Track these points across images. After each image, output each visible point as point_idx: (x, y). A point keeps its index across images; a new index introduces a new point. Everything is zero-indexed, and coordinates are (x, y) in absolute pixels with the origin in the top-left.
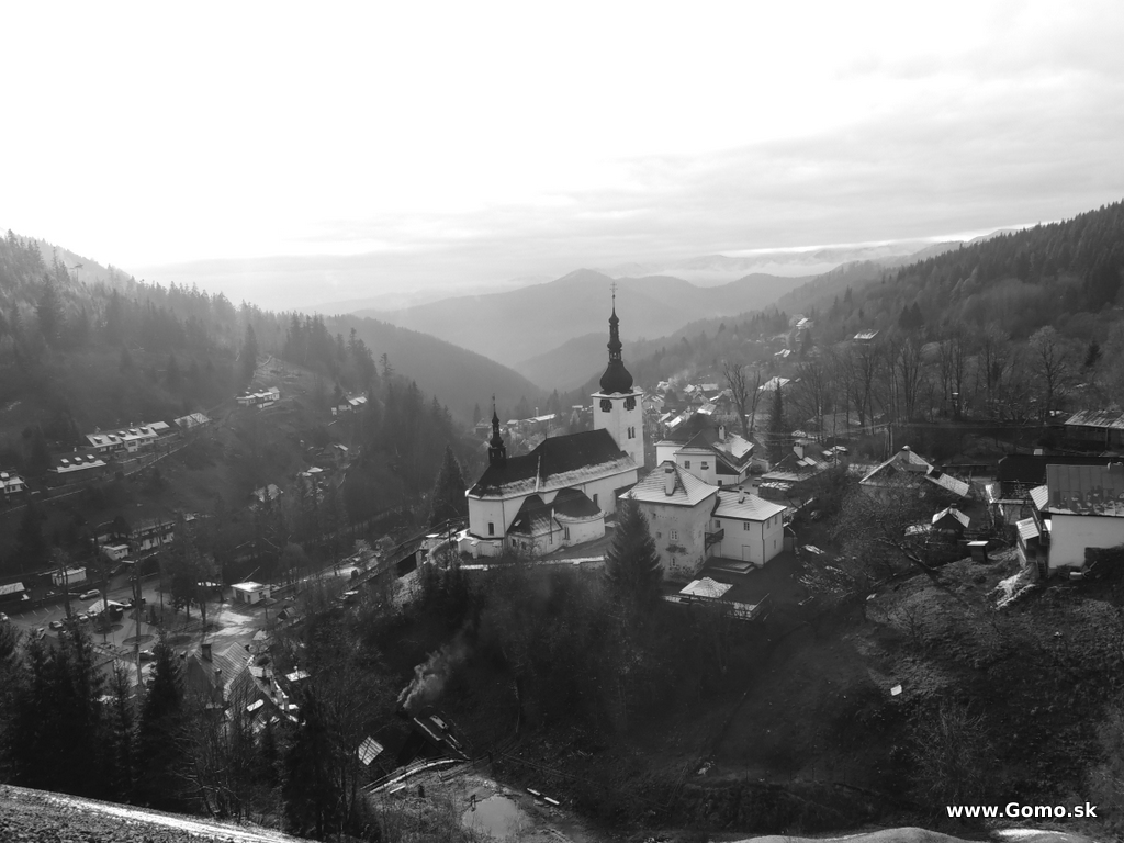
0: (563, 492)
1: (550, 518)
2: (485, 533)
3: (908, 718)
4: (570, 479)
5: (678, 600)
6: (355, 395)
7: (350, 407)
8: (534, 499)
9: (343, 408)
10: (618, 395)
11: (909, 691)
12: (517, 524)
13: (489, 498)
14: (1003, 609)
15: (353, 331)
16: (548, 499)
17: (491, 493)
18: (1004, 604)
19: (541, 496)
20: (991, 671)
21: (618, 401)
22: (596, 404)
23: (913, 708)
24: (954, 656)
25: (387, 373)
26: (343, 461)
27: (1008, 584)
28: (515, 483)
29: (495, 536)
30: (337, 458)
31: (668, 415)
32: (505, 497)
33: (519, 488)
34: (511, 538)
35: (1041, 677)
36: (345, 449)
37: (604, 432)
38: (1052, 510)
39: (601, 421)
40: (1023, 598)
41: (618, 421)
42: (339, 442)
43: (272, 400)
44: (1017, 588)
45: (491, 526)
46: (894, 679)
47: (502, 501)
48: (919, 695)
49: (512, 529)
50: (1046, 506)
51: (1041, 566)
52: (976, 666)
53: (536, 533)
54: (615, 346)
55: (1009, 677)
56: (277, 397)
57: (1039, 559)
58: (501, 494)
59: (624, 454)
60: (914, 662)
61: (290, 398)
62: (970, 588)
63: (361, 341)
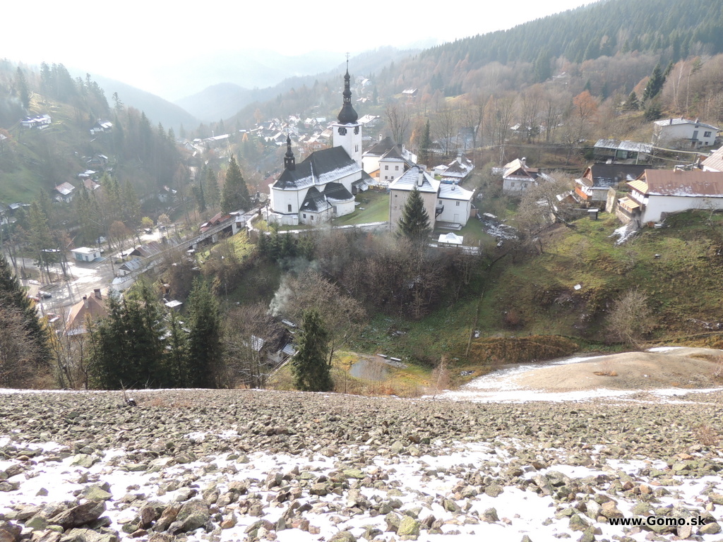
0: (329, 186)
1: (324, 201)
2: (286, 211)
3: (587, 300)
4: (331, 177)
5: (436, 246)
6: (104, 121)
7: (102, 129)
8: (313, 190)
9: (97, 130)
10: (350, 125)
11: (585, 287)
12: (306, 205)
13: (289, 189)
14: (621, 244)
15: (88, 76)
16: (321, 189)
17: (289, 186)
18: (622, 241)
19: (316, 187)
20: (627, 275)
21: (350, 128)
22: (336, 130)
23: (589, 295)
24: (605, 268)
25: (119, 106)
26: (106, 166)
27: (622, 231)
28: (302, 180)
29: (292, 212)
30: (102, 164)
31: (304, 137)
32: (299, 188)
33: (305, 183)
34: (302, 213)
35: (653, 276)
36: (106, 158)
37: (341, 148)
38: (651, 193)
39: (339, 141)
40: (631, 238)
41: (350, 141)
42: (101, 153)
43: (47, 124)
44: (627, 233)
45: (290, 207)
46: (574, 282)
47: (298, 191)
48: (592, 289)
49: (303, 208)
50: (648, 191)
51: (638, 221)
52: (619, 273)
53: (320, 210)
54: (347, 94)
55: (638, 278)
56: (49, 122)
57: (636, 218)
58: (296, 186)
59: (354, 162)
60: (583, 272)
61: (59, 122)
62: (597, 234)
63: (95, 83)
